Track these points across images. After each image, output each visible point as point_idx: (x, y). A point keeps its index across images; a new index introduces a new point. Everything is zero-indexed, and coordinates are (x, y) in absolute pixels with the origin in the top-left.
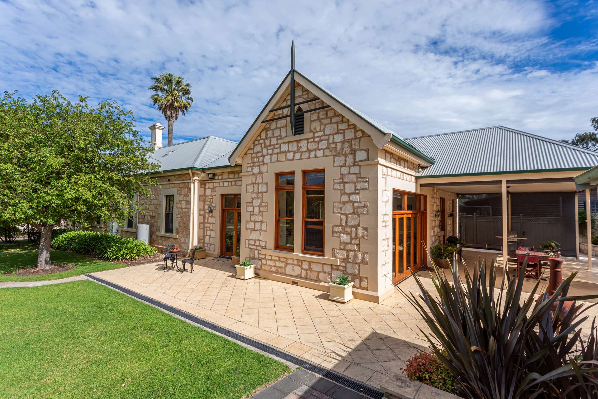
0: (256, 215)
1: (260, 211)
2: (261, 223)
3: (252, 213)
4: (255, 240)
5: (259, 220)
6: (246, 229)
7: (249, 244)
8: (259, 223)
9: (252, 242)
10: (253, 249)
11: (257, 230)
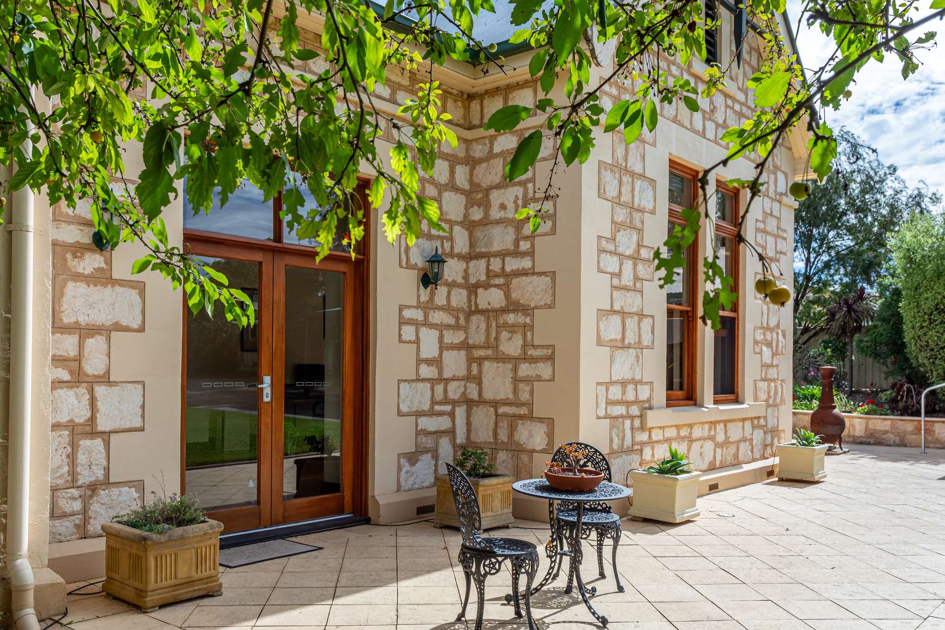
0: (626, 288)
1: (636, 278)
2: (640, 321)
3: (616, 282)
4: (624, 384)
5: (634, 310)
6: (600, 342)
7: (609, 403)
8: (636, 318)
9: (615, 392)
10: (616, 417)
11: (629, 347)
